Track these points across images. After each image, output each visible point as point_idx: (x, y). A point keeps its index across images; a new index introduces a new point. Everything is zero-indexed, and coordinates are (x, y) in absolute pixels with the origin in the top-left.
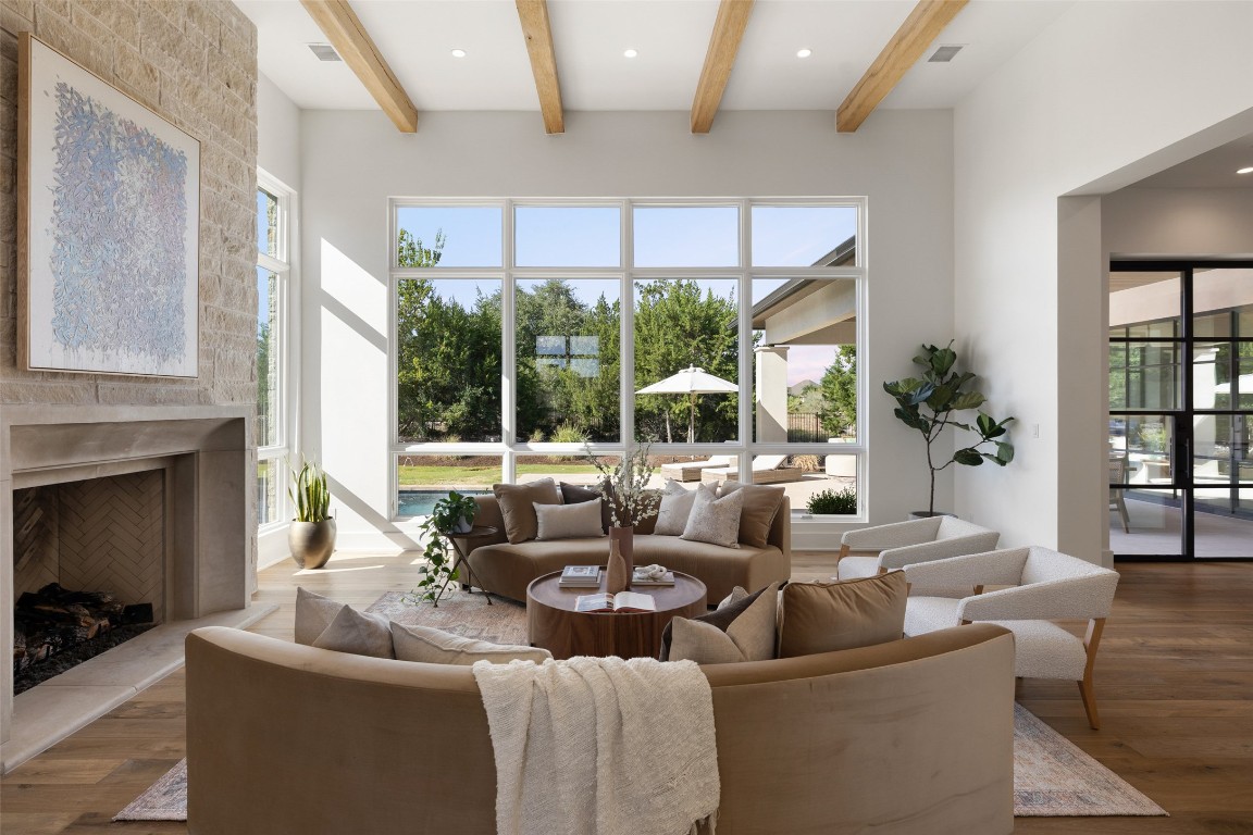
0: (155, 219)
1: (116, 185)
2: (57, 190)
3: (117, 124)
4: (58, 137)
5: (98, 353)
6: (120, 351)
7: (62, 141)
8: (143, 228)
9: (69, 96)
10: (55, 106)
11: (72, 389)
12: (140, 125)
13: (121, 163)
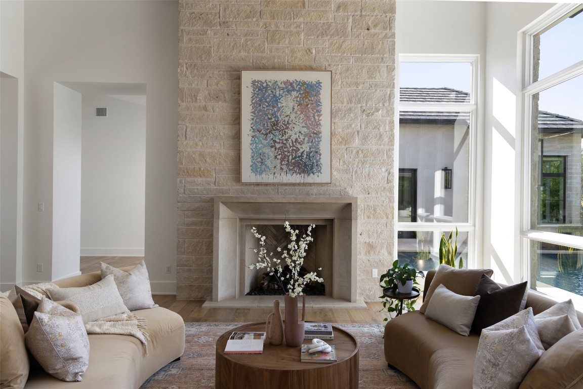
0: (302, 116)
1: (279, 109)
2: (253, 119)
3: (279, 84)
4: (252, 100)
5: (271, 176)
6: (282, 174)
7: (254, 101)
8: (294, 122)
9: (257, 84)
10: (251, 90)
11: (266, 190)
12: (291, 79)
13: (282, 99)
